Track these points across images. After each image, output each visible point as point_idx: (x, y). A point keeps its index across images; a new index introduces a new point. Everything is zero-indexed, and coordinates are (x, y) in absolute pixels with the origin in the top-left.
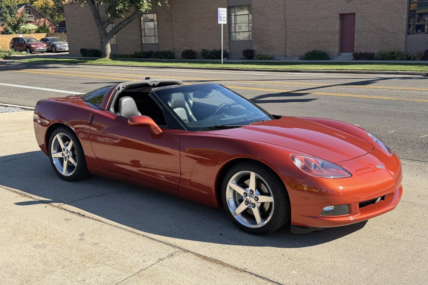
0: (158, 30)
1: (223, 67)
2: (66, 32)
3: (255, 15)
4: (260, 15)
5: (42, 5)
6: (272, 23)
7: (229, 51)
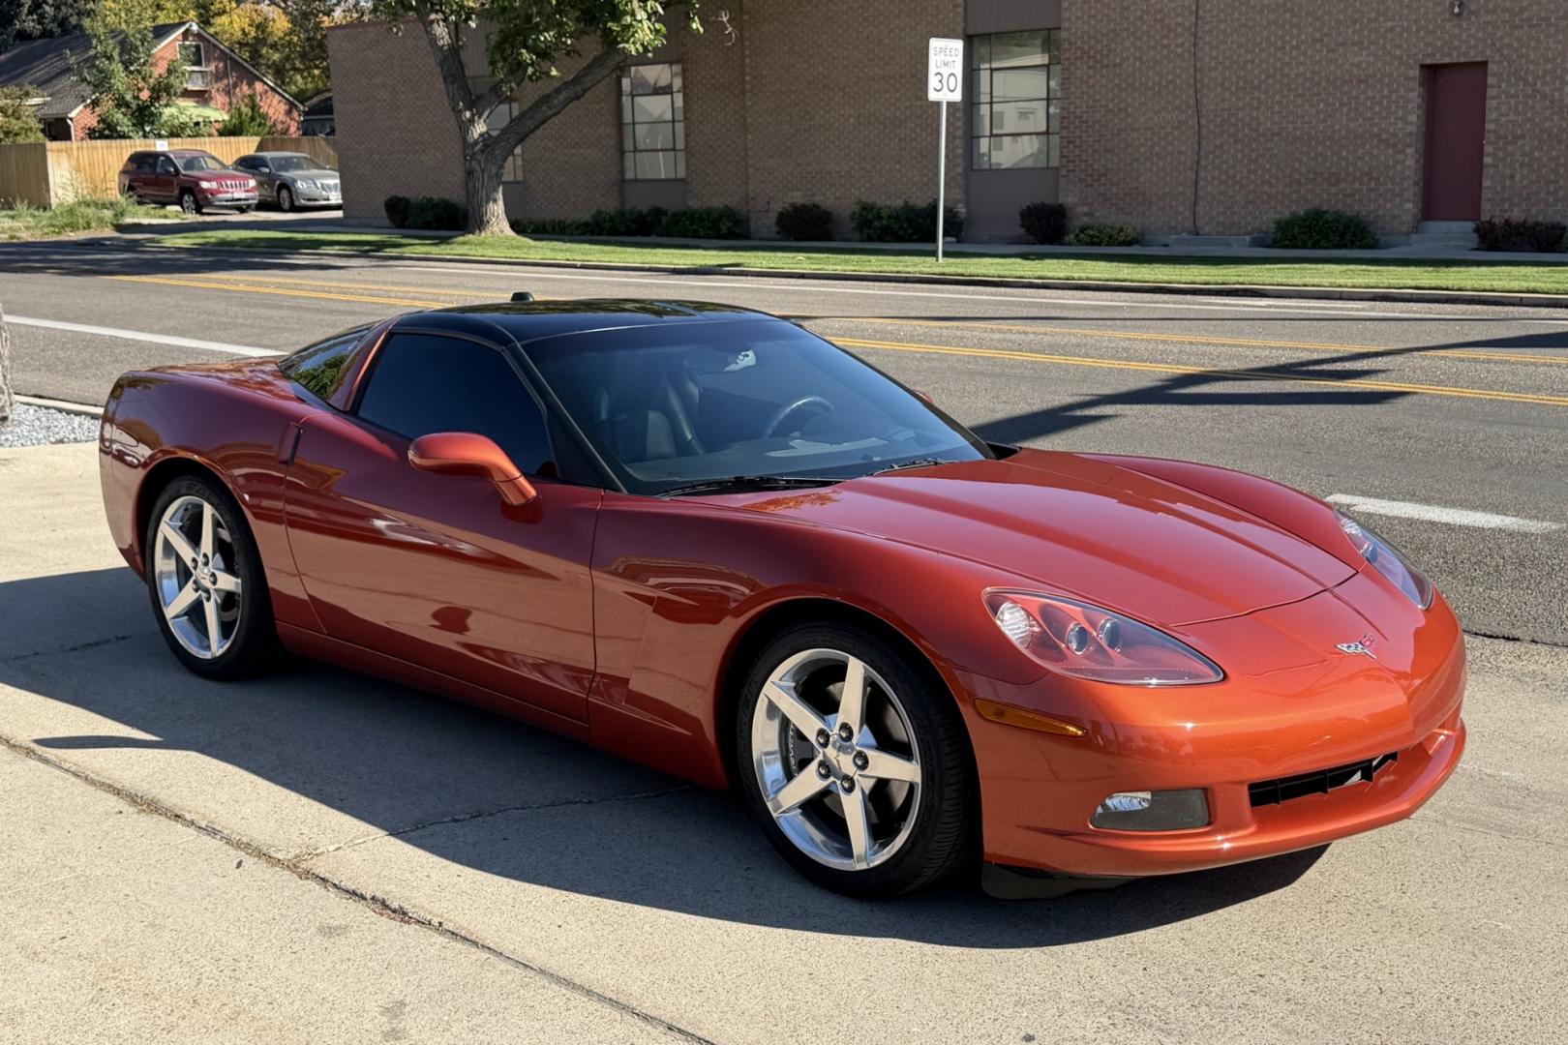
0: (686, 127)
1: (944, 274)
2: (332, 132)
3: (1073, 68)
4: (1093, 68)
5: (243, 30)
6: (1143, 100)
7: (964, 210)
